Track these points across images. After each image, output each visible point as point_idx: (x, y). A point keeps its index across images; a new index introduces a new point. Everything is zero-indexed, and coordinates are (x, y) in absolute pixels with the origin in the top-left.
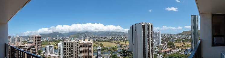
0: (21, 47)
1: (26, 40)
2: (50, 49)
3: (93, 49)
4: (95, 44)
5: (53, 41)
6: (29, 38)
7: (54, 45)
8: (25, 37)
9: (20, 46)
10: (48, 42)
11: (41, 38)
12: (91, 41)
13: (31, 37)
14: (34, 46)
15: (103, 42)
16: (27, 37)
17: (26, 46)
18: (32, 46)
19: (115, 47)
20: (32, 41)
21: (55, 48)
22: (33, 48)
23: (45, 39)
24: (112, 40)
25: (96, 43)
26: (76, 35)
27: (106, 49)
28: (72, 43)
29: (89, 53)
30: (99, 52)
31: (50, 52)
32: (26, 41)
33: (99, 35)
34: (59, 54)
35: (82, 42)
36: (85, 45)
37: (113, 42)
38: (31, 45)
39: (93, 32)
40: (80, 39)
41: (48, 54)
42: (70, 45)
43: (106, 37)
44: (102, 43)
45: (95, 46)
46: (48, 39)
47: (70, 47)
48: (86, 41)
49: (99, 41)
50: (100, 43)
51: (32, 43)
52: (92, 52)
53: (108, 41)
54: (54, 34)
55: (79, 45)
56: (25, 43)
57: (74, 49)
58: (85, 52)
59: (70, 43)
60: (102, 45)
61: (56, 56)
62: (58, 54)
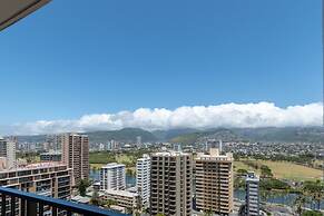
0: (12, 174)
1: (33, 148)
2: (115, 175)
3: (236, 180)
4: (245, 167)
5: (125, 152)
6: (45, 144)
7: (127, 165)
8: (30, 139)
9: (5, 171)
10: (108, 156)
11: (90, 143)
12: (229, 157)
13: (54, 140)
14: (65, 168)
15: (273, 160)
16: (40, 138)
17: (36, 171)
18: (56, 168)
19: (318, 181)
20: (58, 153)
21: (130, 172)
22: (60, 174)
23: (102, 147)
24: (312, 156)
25: (245, 163)
26: (191, 137)
27: (280, 185)
28: (172, 159)
29: (222, 192)
30: (253, 192)
31: (114, 186)
32: (32, 154)
33: (261, 139)
34: (139, 190)
35: (201, 156)
36: (211, 166)
37: (311, 165)
38: (54, 164)
39: (239, 129)
40: (199, 149)
41: (110, 191)
42: (166, 164)
43: (287, 144)
44: (269, 164)
45: (243, 171)
46: (111, 145)
47: (166, 169)
48: (215, 155)
49: (257, 157)
50: (260, 162)
51: (58, 158)
52: (231, 189)
53: (289, 160)
54: (129, 134)
55: (192, 165)
56: (28, 161)
57: (178, 176)
58: (209, 188)
59: (166, 159)
60: (266, 170)
61: (131, 195)
62: (135, 188)
